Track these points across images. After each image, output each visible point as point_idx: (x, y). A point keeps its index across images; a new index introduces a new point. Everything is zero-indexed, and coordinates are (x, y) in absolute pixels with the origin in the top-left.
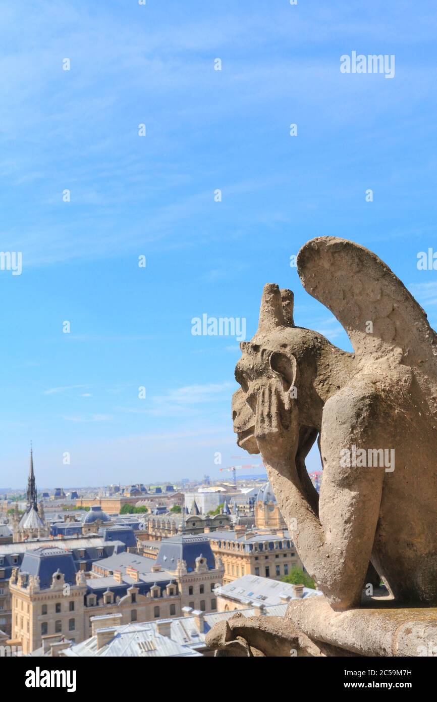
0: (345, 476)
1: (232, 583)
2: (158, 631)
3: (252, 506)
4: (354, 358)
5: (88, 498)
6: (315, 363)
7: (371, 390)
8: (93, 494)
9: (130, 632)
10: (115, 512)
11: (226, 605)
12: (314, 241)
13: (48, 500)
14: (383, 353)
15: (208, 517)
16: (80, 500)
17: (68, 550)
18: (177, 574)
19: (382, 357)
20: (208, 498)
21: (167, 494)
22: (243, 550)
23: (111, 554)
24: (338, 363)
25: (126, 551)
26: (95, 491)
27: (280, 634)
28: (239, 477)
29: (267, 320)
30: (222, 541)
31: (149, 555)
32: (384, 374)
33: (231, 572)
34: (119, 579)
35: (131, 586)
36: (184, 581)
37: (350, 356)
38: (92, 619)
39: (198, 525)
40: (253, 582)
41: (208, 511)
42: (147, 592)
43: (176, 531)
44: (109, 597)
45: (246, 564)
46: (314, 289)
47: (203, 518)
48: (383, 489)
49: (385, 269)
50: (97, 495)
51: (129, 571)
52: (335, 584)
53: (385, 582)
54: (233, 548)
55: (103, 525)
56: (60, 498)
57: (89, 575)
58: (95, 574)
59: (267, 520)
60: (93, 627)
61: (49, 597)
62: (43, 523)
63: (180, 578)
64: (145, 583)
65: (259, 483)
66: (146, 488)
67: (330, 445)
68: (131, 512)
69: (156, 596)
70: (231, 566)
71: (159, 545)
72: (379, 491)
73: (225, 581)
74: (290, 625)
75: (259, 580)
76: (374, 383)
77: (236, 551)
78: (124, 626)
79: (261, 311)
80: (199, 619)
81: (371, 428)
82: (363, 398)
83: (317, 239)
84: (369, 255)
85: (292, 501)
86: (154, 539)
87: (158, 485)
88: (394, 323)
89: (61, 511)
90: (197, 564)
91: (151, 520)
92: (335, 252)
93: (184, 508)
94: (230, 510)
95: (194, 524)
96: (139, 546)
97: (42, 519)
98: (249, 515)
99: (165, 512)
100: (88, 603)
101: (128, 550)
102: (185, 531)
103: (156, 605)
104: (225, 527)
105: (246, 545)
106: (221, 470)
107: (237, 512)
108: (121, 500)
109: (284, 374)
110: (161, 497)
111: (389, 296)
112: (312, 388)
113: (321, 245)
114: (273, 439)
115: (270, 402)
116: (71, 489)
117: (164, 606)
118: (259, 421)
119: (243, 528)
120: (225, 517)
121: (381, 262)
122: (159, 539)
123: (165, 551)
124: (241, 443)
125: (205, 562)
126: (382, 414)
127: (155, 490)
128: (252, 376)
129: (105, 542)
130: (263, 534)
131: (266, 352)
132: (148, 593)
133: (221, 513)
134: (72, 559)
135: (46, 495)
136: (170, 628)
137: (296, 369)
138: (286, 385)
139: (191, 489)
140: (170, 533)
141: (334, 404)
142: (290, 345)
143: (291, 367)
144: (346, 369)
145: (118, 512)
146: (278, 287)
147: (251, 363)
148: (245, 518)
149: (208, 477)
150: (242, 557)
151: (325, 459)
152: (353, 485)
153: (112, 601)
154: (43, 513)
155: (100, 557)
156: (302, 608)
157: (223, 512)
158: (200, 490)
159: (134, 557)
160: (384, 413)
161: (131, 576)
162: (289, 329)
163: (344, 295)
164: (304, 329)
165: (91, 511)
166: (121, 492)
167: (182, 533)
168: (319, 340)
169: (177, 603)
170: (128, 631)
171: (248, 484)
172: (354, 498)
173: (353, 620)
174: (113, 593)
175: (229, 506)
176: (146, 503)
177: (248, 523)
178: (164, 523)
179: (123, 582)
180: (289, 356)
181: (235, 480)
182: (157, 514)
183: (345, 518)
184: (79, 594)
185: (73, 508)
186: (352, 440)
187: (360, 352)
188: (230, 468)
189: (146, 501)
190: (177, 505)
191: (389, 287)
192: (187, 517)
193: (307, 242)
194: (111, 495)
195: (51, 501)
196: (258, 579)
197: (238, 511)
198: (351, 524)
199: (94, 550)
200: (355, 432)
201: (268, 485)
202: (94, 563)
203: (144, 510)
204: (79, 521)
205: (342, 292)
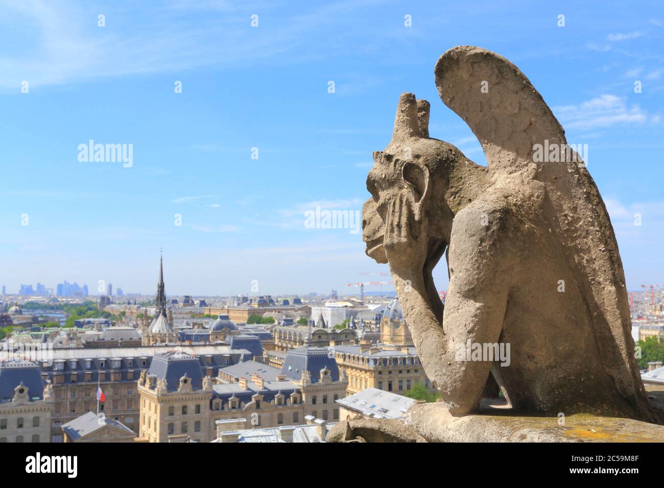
0: (471, 288)
1: (355, 395)
2: (281, 437)
3: (378, 322)
4: (487, 172)
5: (217, 306)
6: (448, 174)
7: (502, 204)
8: (221, 303)
9: (253, 437)
10: (242, 321)
11: (348, 416)
12: (454, 51)
13: (177, 307)
14: (517, 167)
15: (334, 330)
16: (208, 308)
17: (195, 356)
18: (301, 384)
19: (515, 171)
20: (335, 312)
21: (294, 306)
22: (367, 364)
23: (237, 362)
24: (471, 176)
25: (252, 359)
26: (223, 300)
27: (399, 436)
28: (367, 293)
29: (401, 130)
30: (348, 354)
31: (274, 365)
32: (517, 188)
33: (354, 385)
34: (244, 386)
35: (256, 393)
36: (307, 391)
37: (484, 170)
38: (217, 422)
39: (324, 338)
40: (376, 395)
41: (334, 325)
42: (271, 399)
43: (302, 343)
44: (233, 403)
45: (370, 377)
46: (450, 100)
47: (329, 331)
48: (508, 302)
49: (525, 82)
50: (225, 304)
51: (254, 378)
52: (454, 390)
53: (504, 392)
54: (357, 362)
55: (230, 334)
56: (189, 306)
57: (215, 381)
58: (220, 380)
59: (392, 337)
60: (218, 430)
61: (176, 400)
62: (171, 329)
63: (304, 387)
64: (269, 390)
65: (386, 300)
66: (274, 299)
67: (458, 257)
68: (258, 323)
69: (279, 404)
70: (354, 379)
71: (284, 355)
72: (504, 304)
73: (348, 393)
74: (408, 428)
75: (381, 394)
76: (506, 197)
77: (360, 365)
78: (248, 431)
79: (396, 120)
80: (321, 427)
81: (500, 242)
82: (494, 211)
83: (457, 48)
84: (510, 67)
85: (417, 310)
86: (280, 349)
87: (286, 297)
88: (531, 137)
89: (189, 318)
90: (322, 376)
91: (278, 331)
92: (475, 63)
93: (311, 321)
94: (356, 325)
95: (320, 337)
96: (265, 356)
97: (171, 325)
98: (375, 330)
99: (292, 324)
100: (214, 407)
101: (254, 358)
102: (310, 343)
103: (280, 412)
104: (351, 341)
105: (370, 360)
106: (349, 285)
107: (362, 328)
108: (249, 310)
109: (416, 185)
110: (288, 309)
111: (527, 110)
112: (443, 200)
113: (461, 55)
114: (401, 249)
115: (401, 212)
116: (200, 297)
117: (288, 413)
118: (389, 231)
119: (368, 343)
120: (350, 332)
121: (521, 75)
122: (285, 350)
123: (290, 360)
124: (369, 252)
125: (329, 374)
126: (512, 229)
127: (283, 302)
128: (384, 185)
129: (232, 350)
130: (387, 350)
131: (399, 162)
132: (273, 401)
133: (347, 328)
134: (200, 365)
135: (175, 302)
136: (292, 434)
137: (428, 180)
138: (417, 195)
139: (319, 303)
140: (296, 345)
141: (465, 216)
142: (423, 156)
143: (424, 178)
144: (478, 183)
145: (245, 322)
146: (414, 96)
147: (384, 173)
148: (371, 333)
149: (336, 292)
150: (366, 371)
151: (452, 270)
152: (478, 297)
153: (237, 406)
154: (171, 319)
155: (226, 364)
156: (422, 413)
157: (349, 326)
158: (327, 304)
159: (260, 366)
160: (514, 227)
161: (256, 383)
162: (423, 141)
163: (481, 107)
164: (439, 140)
165: (219, 320)
166: (249, 302)
167: (308, 345)
168: (453, 153)
169: (300, 411)
170: (251, 435)
171: (376, 301)
172: (478, 309)
173: (471, 425)
174: (238, 399)
175: (356, 321)
176: (273, 315)
177: (373, 339)
178: (290, 335)
179: (249, 389)
180: (421, 167)
181: (362, 296)
182: (284, 325)
183: (469, 328)
184: (205, 398)
185: (202, 316)
186: (480, 252)
187: (494, 165)
188: (358, 284)
189: (274, 313)
190: (304, 318)
191: (527, 101)
192: (314, 330)
193: (447, 51)
194: (239, 304)
195: (179, 308)
196: (381, 392)
197: (364, 326)
198: (474, 334)
199: (221, 357)
200: (484, 244)
201: (395, 303)
202: (220, 370)
203: (271, 321)
204: (207, 329)
205: (479, 104)
